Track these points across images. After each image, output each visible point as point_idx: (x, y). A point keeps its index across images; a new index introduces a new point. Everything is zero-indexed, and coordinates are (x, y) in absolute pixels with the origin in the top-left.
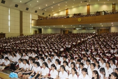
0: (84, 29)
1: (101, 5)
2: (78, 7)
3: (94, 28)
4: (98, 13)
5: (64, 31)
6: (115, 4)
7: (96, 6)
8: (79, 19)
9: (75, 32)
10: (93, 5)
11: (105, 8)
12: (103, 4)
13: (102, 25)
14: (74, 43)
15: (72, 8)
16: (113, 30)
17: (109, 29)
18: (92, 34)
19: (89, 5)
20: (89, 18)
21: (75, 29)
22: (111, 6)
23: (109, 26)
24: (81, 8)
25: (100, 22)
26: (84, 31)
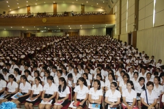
0: (50, 31)
1: (69, 4)
2: (42, 4)
3: (62, 31)
4: (66, 14)
5: (25, 34)
6: (84, 5)
7: (64, 5)
8: (44, 20)
9: (39, 35)
10: (60, 3)
11: (73, 9)
12: (71, 4)
13: (70, 27)
14: (38, 49)
15: (35, 6)
16: (82, 33)
17: (77, 32)
18: (59, 37)
19: (56, 3)
20: (56, 18)
21: (39, 31)
22: (80, 7)
23: (78, 28)
24: (46, 6)
25: (68, 23)
26: (50, 34)
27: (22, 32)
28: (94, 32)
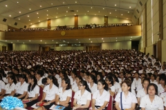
0: (70, 45)
1: (91, 16)
2: (62, 18)
3: (82, 45)
4: (88, 26)
6: (107, 17)
7: (86, 18)
8: (63, 33)
9: (58, 49)
10: (82, 16)
11: (96, 21)
12: (94, 16)
13: (91, 41)
14: (49, 61)
15: (55, 19)
16: (104, 47)
17: (99, 45)
18: (79, 51)
19: (77, 16)
20: (76, 31)
21: (58, 45)
22: (103, 19)
23: (100, 42)
24: (67, 19)
25: (89, 37)
26: (69, 48)
27: (40, 46)
28: (117, 46)
